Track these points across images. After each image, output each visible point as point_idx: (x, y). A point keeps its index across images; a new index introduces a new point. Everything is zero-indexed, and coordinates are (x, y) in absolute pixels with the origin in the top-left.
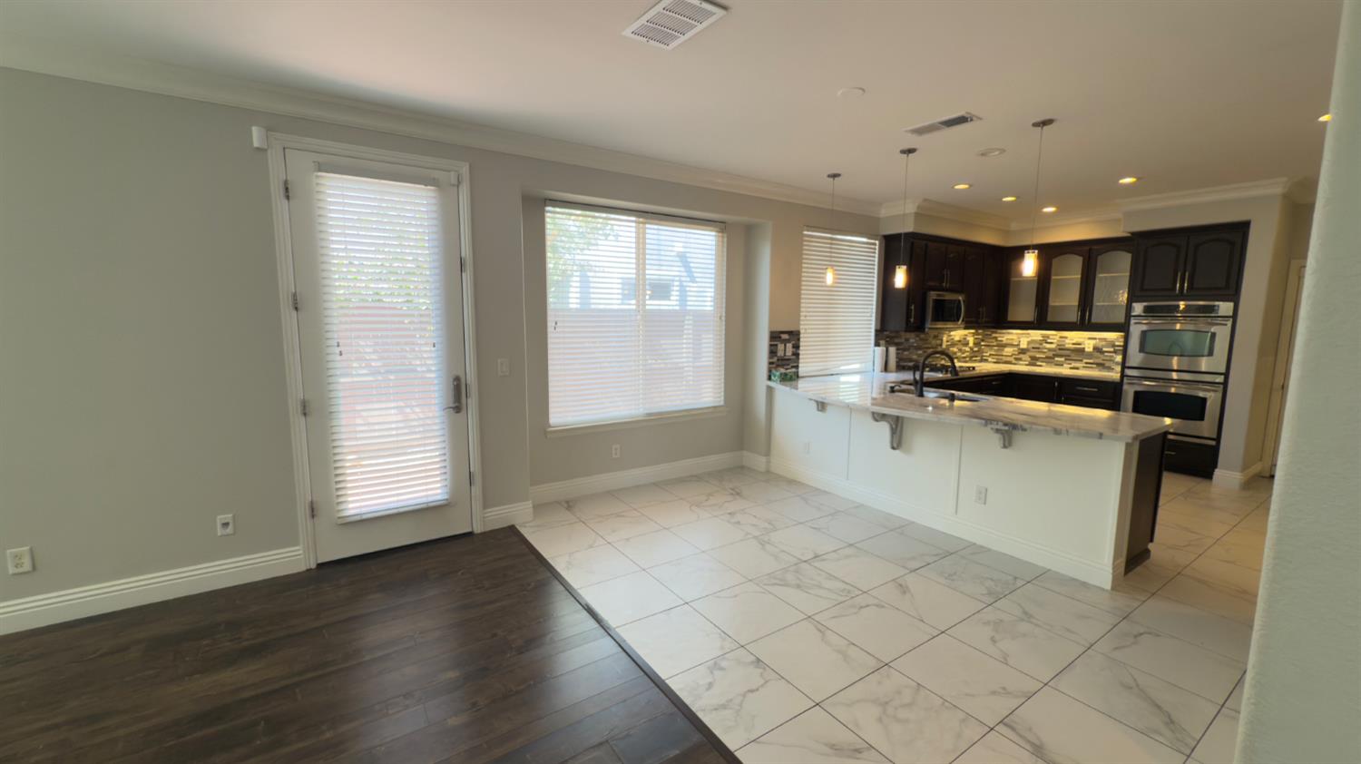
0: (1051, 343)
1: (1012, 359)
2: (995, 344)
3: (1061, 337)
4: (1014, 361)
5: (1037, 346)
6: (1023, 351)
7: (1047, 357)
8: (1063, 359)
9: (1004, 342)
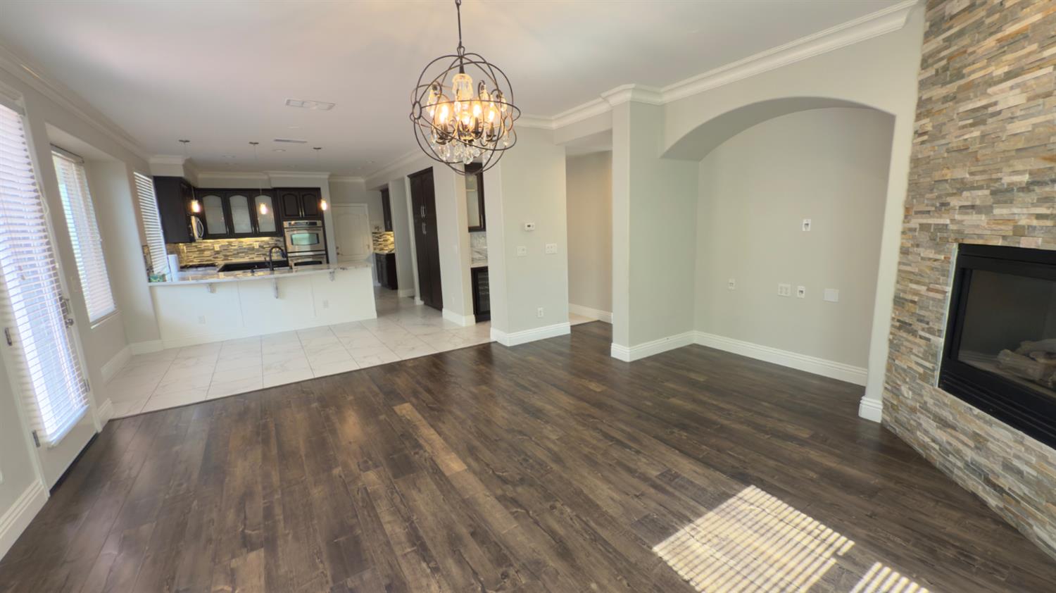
0: (235, 246)
1: (211, 258)
3: (241, 242)
5: (225, 248)
7: (234, 254)
8: (243, 254)
9: (203, 248)
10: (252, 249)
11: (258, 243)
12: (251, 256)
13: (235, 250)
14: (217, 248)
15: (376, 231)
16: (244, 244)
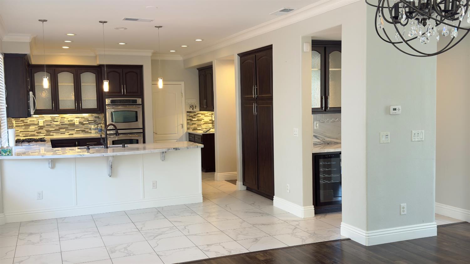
0: (57, 121)
1: (35, 133)
2: (23, 125)
3: (62, 118)
5: (49, 124)
6: (41, 128)
7: (56, 130)
8: (64, 130)
9: (29, 123)
10: (72, 125)
11: (78, 119)
12: (71, 132)
13: (57, 125)
14: (41, 124)
15: (191, 110)
16: (65, 120)
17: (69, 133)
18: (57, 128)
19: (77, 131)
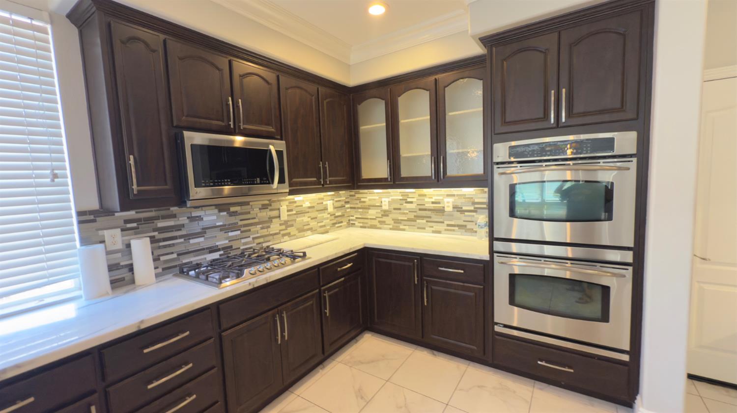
1: (375, 222)
2: (359, 206)
3: (420, 195)
4: (379, 225)
5: (398, 206)
6: (386, 214)
7: (409, 220)
8: (424, 221)
10: (439, 211)
12: (436, 227)
13: (411, 211)
16: (427, 200)
17: (433, 229)
18: (411, 216)
19: (448, 225)
